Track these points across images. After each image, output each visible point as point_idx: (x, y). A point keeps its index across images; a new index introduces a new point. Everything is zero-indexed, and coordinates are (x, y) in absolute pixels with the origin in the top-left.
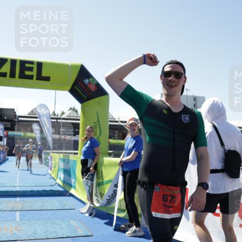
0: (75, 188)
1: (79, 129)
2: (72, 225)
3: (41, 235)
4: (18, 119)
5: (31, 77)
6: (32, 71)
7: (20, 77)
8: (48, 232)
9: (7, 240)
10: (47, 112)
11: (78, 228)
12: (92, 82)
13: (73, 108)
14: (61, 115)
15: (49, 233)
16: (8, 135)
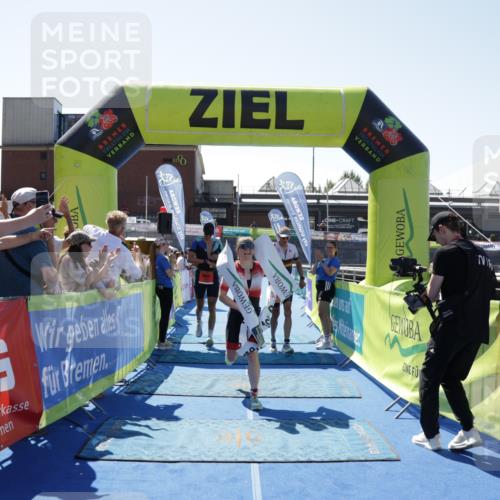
0: (361, 352)
2: (357, 434)
3: (296, 454)
4: (240, 201)
5: (265, 124)
6: (267, 111)
7: (243, 125)
8: (309, 447)
9: (233, 459)
10: (299, 187)
11: (370, 440)
12: (391, 126)
14: (326, 191)
15: (312, 449)
16: (222, 234)
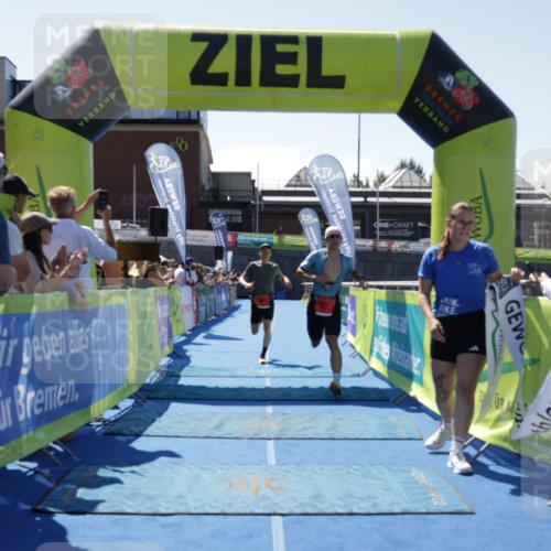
1: (428, 221)
2: (417, 482)
3: (333, 505)
4: (261, 200)
5: (292, 81)
6: (295, 63)
7: (263, 83)
8: (351, 496)
9: (247, 511)
10: (339, 175)
11: (434, 490)
12: (463, 83)
13: (408, 162)
14: (376, 185)
15: (355, 500)
16: (236, 243)
